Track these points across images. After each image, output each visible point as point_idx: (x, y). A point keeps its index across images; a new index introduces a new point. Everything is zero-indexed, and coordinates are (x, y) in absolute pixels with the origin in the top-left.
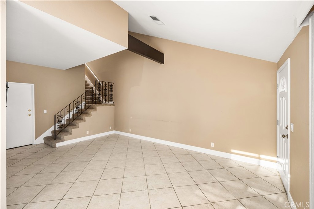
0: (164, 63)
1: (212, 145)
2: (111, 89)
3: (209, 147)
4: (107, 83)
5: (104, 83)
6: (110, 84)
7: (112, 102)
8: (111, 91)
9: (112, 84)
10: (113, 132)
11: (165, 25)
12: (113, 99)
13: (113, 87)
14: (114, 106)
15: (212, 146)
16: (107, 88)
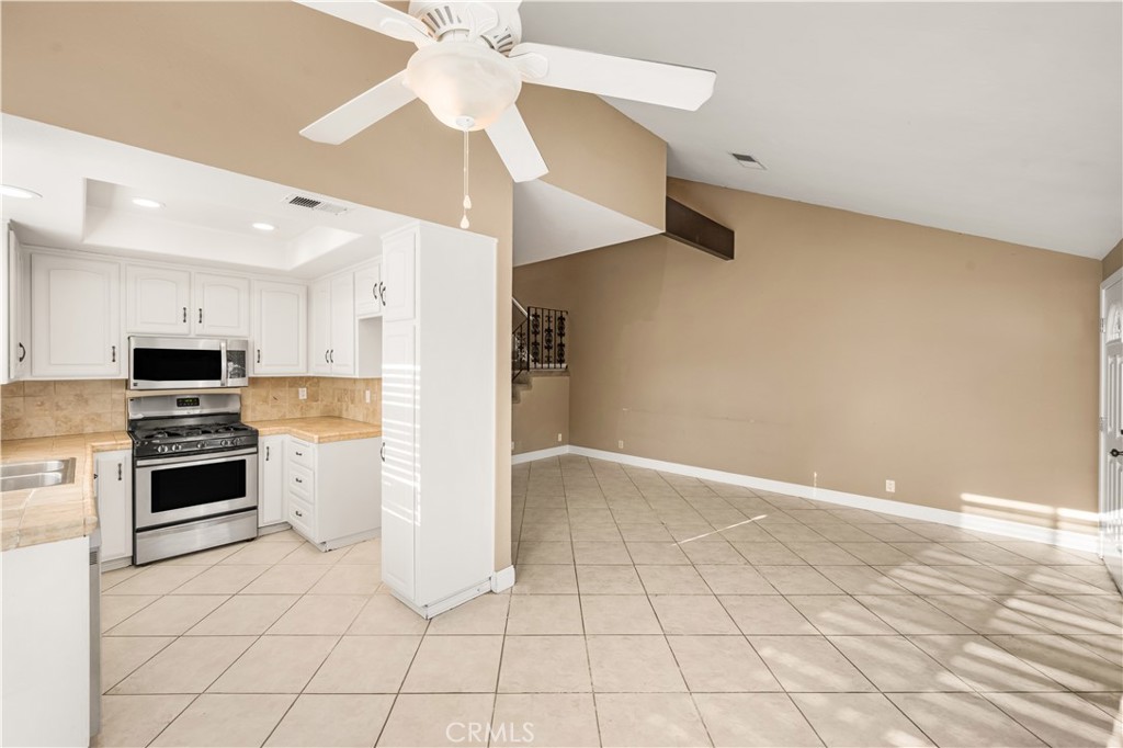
0: (732, 258)
1: (890, 486)
2: (561, 328)
3: (880, 493)
4: (552, 313)
5: (546, 313)
6: (559, 315)
7: (564, 365)
8: (562, 335)
9: (564, 314)
10: (566, 450)
11: (764, 168)
12: (566, 357)
13: (566, 323)
14: (567, 378)
15: (888, 490)
16: (552, 327)
